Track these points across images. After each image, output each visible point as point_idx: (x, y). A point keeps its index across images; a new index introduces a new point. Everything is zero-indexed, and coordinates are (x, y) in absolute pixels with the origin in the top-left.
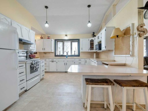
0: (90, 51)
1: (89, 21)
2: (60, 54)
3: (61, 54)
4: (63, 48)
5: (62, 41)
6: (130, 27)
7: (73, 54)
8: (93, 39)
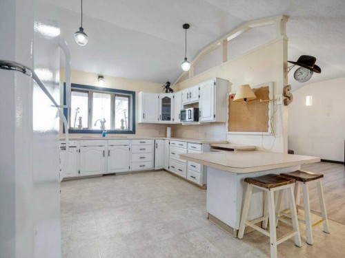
0: (161, 122)
1: (186, 59)
2: (80, 126)
3: (85, 125)
4: (90, 111)
5: (88, 92)
6: (268, 87)
7: (118, 126)
8: (169, 95)
